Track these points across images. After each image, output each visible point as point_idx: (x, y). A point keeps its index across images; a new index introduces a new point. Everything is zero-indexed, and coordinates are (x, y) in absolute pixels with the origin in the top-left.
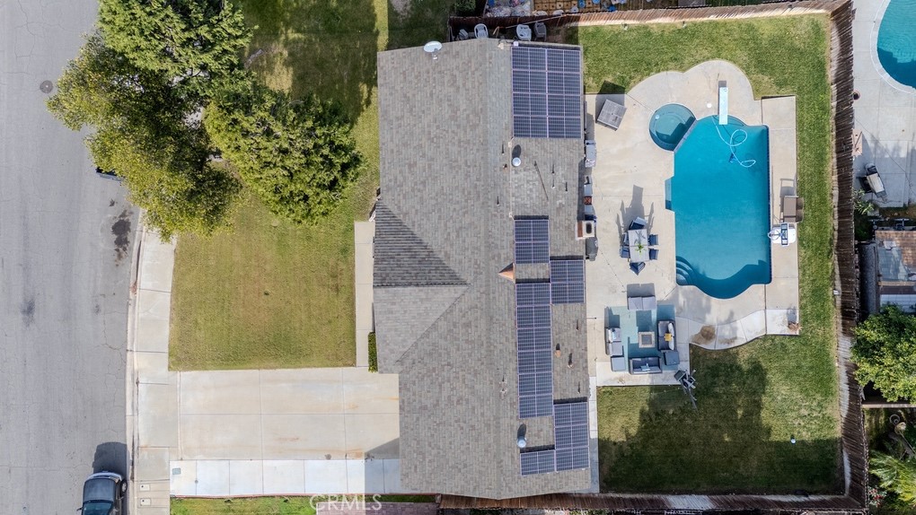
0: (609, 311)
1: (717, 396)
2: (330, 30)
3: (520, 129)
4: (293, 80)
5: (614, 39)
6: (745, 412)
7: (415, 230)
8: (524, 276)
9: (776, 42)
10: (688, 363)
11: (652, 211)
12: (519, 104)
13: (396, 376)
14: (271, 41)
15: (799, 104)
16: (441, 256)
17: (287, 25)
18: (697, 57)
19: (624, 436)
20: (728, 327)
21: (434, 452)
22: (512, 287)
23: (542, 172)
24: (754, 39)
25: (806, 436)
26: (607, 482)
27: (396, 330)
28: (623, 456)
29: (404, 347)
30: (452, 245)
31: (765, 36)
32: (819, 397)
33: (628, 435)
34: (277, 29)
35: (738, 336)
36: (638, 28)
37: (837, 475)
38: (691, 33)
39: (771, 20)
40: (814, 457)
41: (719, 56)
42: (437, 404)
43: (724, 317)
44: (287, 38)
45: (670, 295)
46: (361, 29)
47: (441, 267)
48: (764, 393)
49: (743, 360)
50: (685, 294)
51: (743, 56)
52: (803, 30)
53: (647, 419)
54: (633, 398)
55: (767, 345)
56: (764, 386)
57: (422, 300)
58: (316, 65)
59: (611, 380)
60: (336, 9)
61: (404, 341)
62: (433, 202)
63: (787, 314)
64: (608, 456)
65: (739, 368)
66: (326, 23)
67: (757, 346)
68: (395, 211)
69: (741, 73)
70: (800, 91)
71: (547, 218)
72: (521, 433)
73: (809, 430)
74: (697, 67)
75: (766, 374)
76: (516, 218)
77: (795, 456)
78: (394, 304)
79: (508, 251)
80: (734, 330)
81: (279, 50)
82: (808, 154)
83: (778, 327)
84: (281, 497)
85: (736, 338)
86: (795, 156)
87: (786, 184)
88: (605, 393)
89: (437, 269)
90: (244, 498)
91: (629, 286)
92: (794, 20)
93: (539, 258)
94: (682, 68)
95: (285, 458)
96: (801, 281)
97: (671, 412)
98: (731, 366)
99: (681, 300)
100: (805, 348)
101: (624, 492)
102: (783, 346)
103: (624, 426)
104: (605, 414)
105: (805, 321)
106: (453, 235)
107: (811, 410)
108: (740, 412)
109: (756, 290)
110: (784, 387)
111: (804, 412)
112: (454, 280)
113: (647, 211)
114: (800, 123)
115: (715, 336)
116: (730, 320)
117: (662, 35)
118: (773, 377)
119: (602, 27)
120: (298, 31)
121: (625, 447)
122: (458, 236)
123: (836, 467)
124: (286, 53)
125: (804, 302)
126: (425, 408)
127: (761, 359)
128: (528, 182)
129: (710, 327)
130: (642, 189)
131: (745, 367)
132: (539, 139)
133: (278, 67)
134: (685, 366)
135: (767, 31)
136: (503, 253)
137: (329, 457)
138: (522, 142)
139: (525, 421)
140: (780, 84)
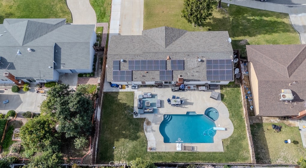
0: (156, 95)
1: (130, 125)
2: (233, 27)
3: (209, 62)
4: (219, 18)
5: (237, 98)
6: (124, 134)
7: (180, 38)
8: (168, 63)
9: (241, 146)
10: (140, 117)
11: (186, 108)
12: (216, 61)
13: (141, 35)
14: (229, 14)
15: (221, 153)
16: (173, 43)
17: (234, 17)
18: (234, 122)
19: (120, 99)
20: (150, 130)
21: (121, 42)
22: (165, 59)
23: (197, 69)
24: (241, 139)
25: (115, 152)
26: (106, 94)
27: (154, 33)
28: (114, 98)
29: (149, 35)
30: (176, 45)
31: (242, 143)
32: (127, 157)
33: (120, 100)
34: (233, 15)
35: (148, 133)
36: (241, 105)
37: (102, 162)
38: (241, 120)
39: (248, 144)
40: (108, 155)
41: (235, 128)
42: (133, 42)
43: (154, 129)
44: (230, 17)
45: (161, 113)
46: (234, 33)
47: (170, 43)
48: (130, 140)
49: (140, 134)
50: (161, 117)
51: (235, 136)
52: (245, 155)
53: (124, 105)
54: (131, 101)
55: (145, 141)
56: (132, 140)
57: (162, 38)
58: (224, 23)
59: (136, 95)
60: (239, 28)
61: (151, 35)
62: (188, 42)
63: (154, 148)
64: (114, 94)
65: (138, 132)
66: (235, 26)
67: (144, 138)
68: (185, 34)
69: (230, 135)
70: (225, 153)
71: (184, 70)
72: (124, 61)
73: (117, 153)
74: (231, 122)
75: (135, 140)
76: (184, 60)
77: (109, 149)
78: (161, 31)
79: (174, 58)
80: (149, 132)
81: (227, 16)
82: (205, 155)
83: (150, 145)
84: (110, 15)
85: (147, 132)
86: (204, 151)
87: (195, 148)
88: (132, 94)
89: (170, 42)
90: (111, 7)
91: (164, 101)
92: (248, 151)
93: (172, 67)
94: (230, 117)
95: (120, 16)
96: (164, 152)
97: (125, 112)
98: (138, 130)
99: (159, 116)
100: (143, 153)
101: (103, 98)
102: (144, 146)
103: (122, 99)
104: (126, 94)
105: (152, 153)
106: (179, 45)
107: (123, 154)
108: (124, 132)
109: (162, 138)
110: (131, 146)
111: (123, 152)
112: (167, 45)
113: (186, 106)
114: (215, 153)
115: (148, 126)
116: (153, 131)
117: (240, 111)
118: (135, 143)
119: (241, 94)
120: (232, 20)
121: (116, 99)
122: (179, 46)
123: (105, 162)
124: (226, 17)
125: (158, 153)
126: (133, 40)
127: (140, 139)
128: (194, 64)
129: (151, 124)
130: (193, 105)
131: (138, 134)
132: (206, 68)
133: (222, 15)
134: (139, 116)
135: (244, 143)
136: (174, 57)
137: (120, 25)
138: (205, 63)
139: (128, 62)
140: (227, 147)
